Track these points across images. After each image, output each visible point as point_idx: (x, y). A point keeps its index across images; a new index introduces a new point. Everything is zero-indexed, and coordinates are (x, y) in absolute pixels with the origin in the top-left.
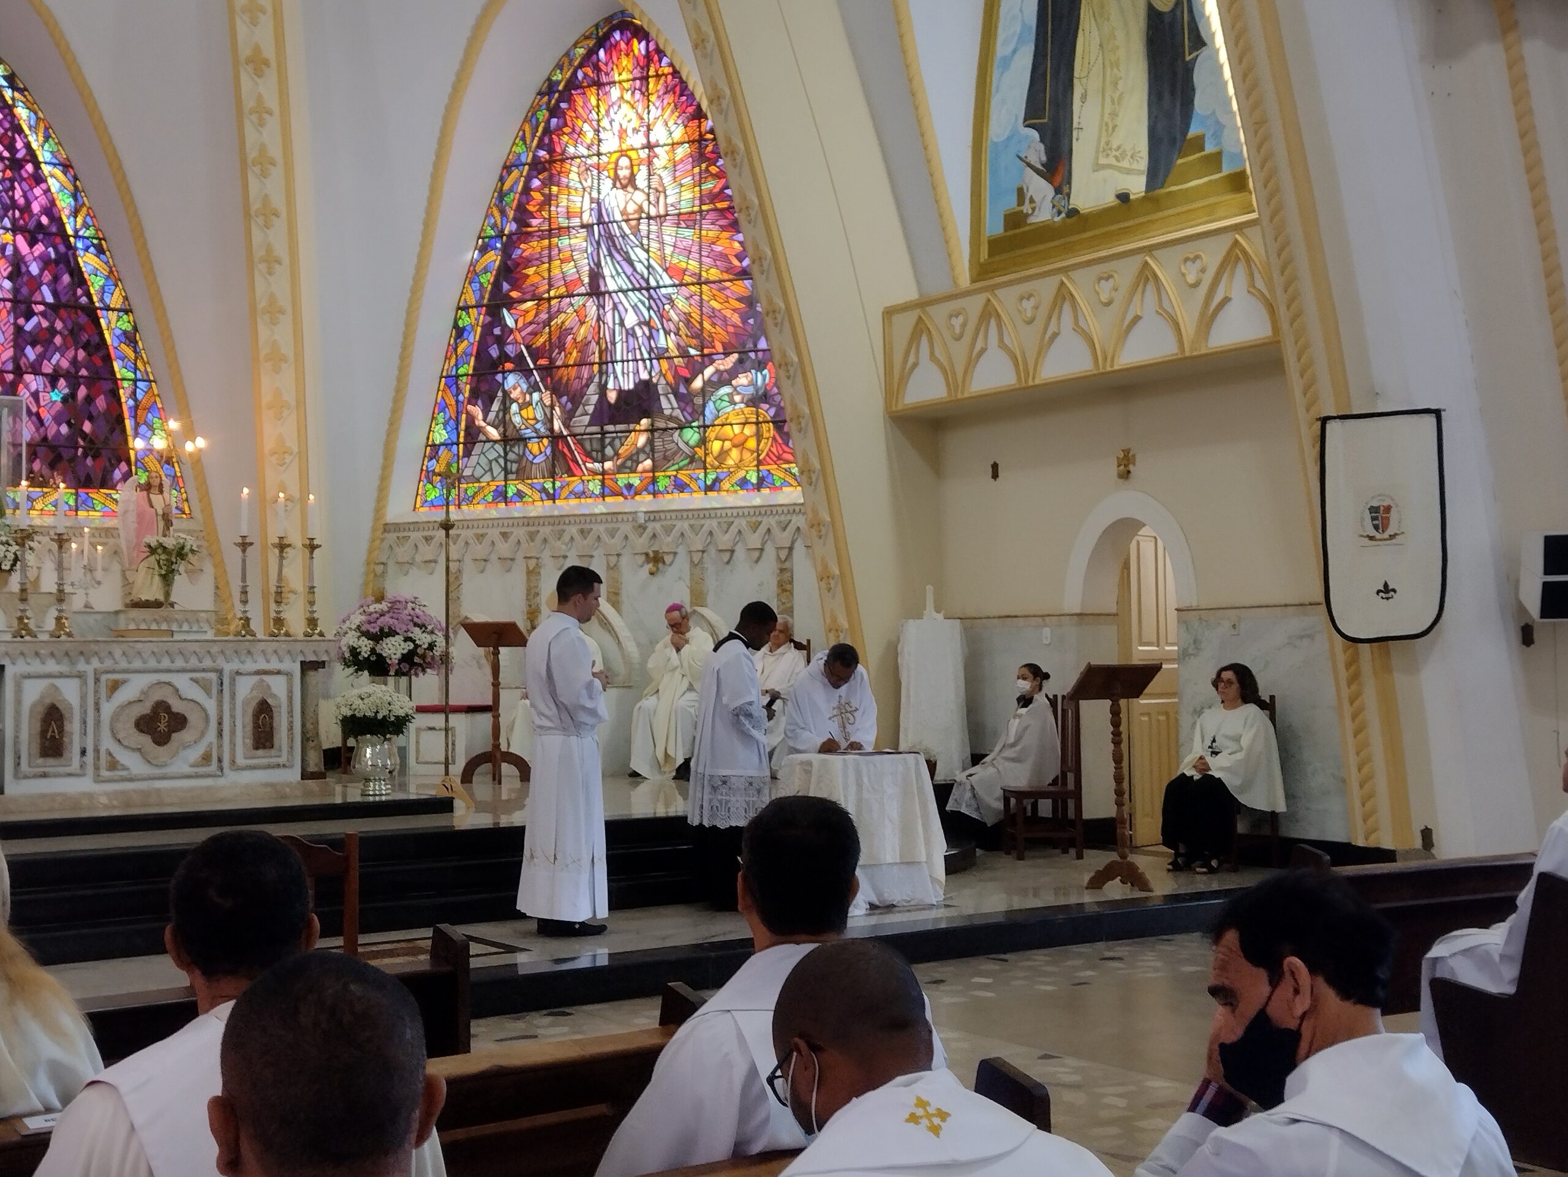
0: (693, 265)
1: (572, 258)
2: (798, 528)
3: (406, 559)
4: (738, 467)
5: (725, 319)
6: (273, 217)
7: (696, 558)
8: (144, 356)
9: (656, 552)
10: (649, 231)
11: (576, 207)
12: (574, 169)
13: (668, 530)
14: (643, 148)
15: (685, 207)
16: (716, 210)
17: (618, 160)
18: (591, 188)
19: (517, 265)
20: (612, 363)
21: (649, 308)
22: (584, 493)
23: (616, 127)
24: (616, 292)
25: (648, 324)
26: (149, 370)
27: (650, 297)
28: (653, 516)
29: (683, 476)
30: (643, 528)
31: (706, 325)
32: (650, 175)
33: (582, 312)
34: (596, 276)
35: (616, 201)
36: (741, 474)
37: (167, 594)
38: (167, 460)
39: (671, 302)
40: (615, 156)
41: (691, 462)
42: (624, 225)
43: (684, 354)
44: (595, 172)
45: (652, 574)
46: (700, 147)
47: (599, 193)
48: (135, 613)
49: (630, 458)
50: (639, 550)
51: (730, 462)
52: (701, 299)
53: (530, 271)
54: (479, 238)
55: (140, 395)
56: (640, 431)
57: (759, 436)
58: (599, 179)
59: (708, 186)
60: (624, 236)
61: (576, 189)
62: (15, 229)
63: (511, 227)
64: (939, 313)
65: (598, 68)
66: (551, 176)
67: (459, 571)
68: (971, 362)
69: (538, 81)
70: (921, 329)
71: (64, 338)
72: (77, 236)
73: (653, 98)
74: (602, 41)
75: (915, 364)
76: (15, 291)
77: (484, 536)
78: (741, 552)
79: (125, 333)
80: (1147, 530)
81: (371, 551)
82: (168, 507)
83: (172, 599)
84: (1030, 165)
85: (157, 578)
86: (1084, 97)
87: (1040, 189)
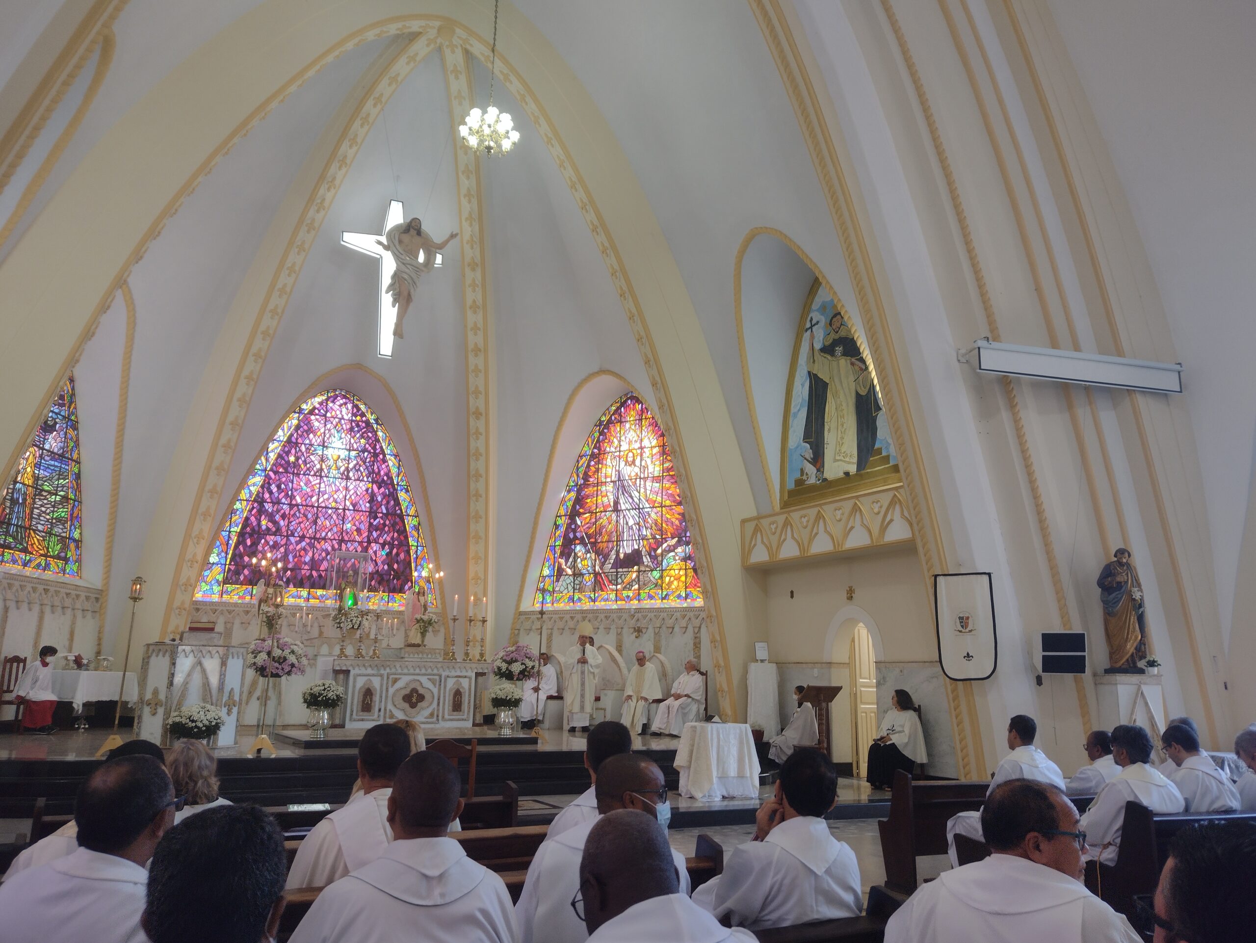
0: (659, 499)
1: (607, 495)
2: (703, 619)
3: (528, 627)
4: (677, 589)
5: (672, 523)
6: (480, 478)
7: (657, 630)
8: (422, 536)
9: (639, 627)
10: (640, 484)
11: (609, 474)
12: (609, 457)
13: (645, 617)
15: (656, 474)
16: (669, 475)
18: (616, 465)
19: (583, 498)
20: (622, 541)
21: (639, 517)
23: (628, 440)
24: (625, 510)
25: (638, 524)
26: (424, 542)
27: (640, 512)
28: (638, 610)
29: (652, 592)
30: (633, 616)
31: (664, 525)
32: (641, 460)
34: (616, 503)
35: (628, 472)
36: (679, 592)
37: (423, 641)
39: (649, 515)
40: (626, 452)
41: (656, 586)
42: (629, 481)
43: (654, 538)
44: (618, 459)
45: (636, 637)
46: (663, 449)
47: (619, 468)
48: (408, 649)
49: (629, 584)
50: (631, 626)
51: (673, 587)
53: (589, 501)
54: (568, 486)
55: (419, 552)
56: (633, 571)
57: (686, 575)
58: (619, 462)
59: (666, 465)
60: (629, 486)
62: (373, 482)
63: (581, 482)
64: (765, 522)
65: (620, 415)
66: (599, 460)
67: (551, 634)
68: (780, 545)
69: (595, 420)
70: (757, 529)
71: (389, 528)
72: (398, 484)
73: (644, 428)
74: (623, 404)
75: (755, 545)
76: (371, 508)
77: (563, 618)
78: (676, 629)
79: (414, 525)
80: (861, 624)
81: (513, 623)
82: (426, 602)
83: (425, 643)
84: (806, 459)
85: (419, 634)
86: (829, 430)
87: (811, 469)
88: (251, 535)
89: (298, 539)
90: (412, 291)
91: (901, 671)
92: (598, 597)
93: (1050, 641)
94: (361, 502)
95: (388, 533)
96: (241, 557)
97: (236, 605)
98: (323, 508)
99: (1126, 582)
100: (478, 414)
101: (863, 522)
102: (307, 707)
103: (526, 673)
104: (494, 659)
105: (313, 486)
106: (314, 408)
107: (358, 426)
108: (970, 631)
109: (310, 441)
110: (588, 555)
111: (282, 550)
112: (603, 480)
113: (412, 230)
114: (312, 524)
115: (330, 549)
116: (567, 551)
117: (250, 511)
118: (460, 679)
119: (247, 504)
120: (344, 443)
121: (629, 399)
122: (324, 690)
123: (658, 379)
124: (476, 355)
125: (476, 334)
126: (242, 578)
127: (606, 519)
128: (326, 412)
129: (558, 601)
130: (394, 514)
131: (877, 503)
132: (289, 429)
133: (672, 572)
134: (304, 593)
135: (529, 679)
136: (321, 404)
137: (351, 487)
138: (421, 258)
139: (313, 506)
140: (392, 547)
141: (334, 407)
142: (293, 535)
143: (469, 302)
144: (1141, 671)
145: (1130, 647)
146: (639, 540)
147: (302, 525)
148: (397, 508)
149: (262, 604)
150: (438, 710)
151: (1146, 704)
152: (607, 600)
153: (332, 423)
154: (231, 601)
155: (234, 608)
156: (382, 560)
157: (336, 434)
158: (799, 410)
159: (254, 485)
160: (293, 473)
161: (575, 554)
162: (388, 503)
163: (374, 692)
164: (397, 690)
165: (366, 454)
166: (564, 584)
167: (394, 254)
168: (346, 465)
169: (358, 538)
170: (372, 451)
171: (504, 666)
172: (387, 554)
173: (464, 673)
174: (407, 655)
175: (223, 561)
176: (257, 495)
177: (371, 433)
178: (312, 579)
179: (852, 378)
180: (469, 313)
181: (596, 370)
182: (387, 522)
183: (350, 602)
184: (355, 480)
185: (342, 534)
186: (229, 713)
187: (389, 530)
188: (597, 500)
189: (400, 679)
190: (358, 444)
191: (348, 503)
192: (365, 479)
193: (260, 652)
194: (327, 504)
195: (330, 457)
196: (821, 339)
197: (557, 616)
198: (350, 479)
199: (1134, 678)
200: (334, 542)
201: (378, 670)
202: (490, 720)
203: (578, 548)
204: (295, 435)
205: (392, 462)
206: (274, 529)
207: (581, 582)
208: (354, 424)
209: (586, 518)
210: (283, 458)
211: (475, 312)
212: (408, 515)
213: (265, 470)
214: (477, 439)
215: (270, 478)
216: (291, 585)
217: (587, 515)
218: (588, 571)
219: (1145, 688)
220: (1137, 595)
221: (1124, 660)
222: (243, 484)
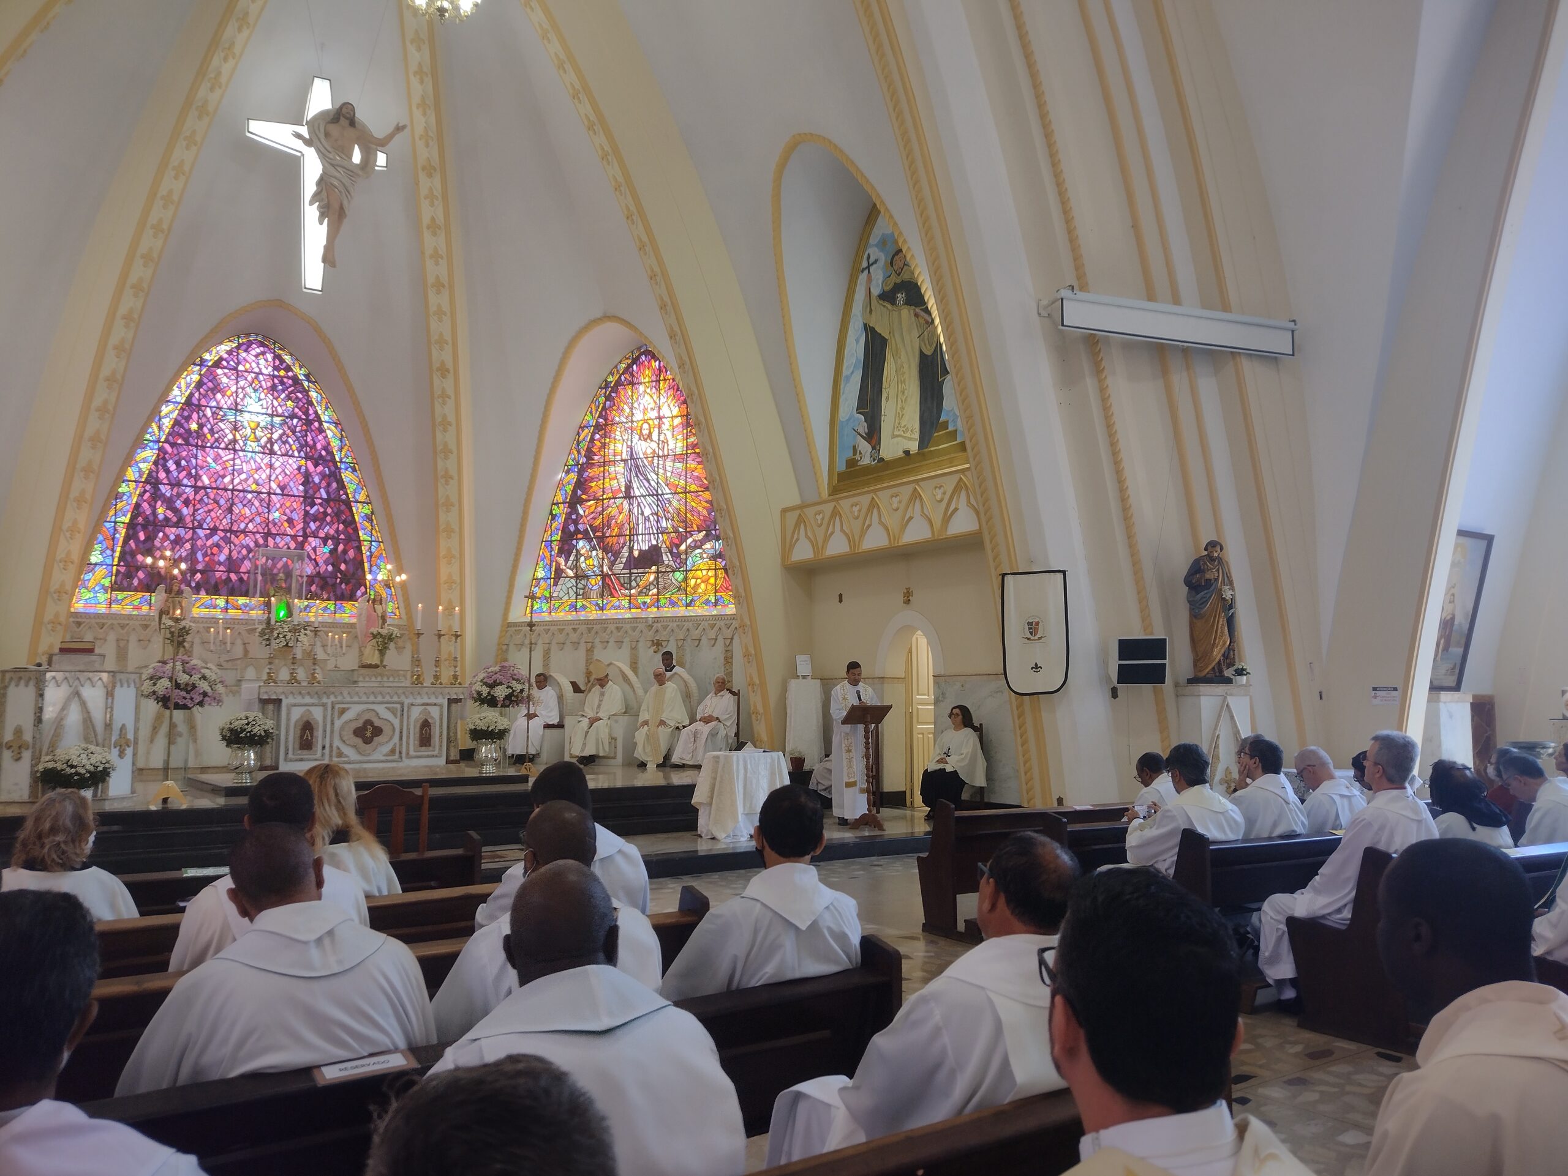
0: (682, 483)
2: (736, 628)
3: (519, 642)
4: (705, 593)
5: (699, 513)
6: (450, 454)
7: (680, 644)
8: (377, 528)
9: (658, 640)
10: (658, 464)
11: (618, 450)
13: (665, 628)
14: (656, 419)
15: (679, 451)
16: (695, 453)
17: (641, 427)
18: (627, 440)
19: (586, 481)
20: (637, 535)
21: (658, 506)
22: (619, 606)
23: (642, 407)
24: (640, 497)
26: (379, 535)
27: (658, 500)
28: (657, 620)
29: (674, 598)
30: (651, 626)
31: (688, 515)
32: (659, 433)
33: (620, 508)
34: (629, 487)
35: (642, 448)
36: (707, 597)
37: (382, 661)
38: (387, 585)
39: (670, 502)
40: (641, 423)
41: (678, 591)
42: (645, 460)
44: (630, 431)
46: (687, 419)
47: (632, 443)
49: (645, 588)
50: (648, 638)
51: (700, 591)
52: (686, 501)
53: (593, 484)
54: (566, 465)
55: (373, 549)
56: (651, 573)
57: (716, 576)
58: (632, 435)
59: (691, 440)
60: (645, 467)
61: (619, 440)
62: (307, 458)
63: (583, 460)
64: (810, 512)
65: (632, 375)
66: (606, 432)
67: (549, 649)
68: (826, 539)
69: (599, 381)
70: (800, 521)
71: (332, 518)
72: (341, 462)
73: (662, 392)
74: (635, 361)
75: (797, 540)
76: (306, 491)
77: (563, 630)
78: (704, 641)
79: (366, 515)
80: (919, 632)
81: (500, 638)
82: (384, 612)
83: (385, 663)
84: (859, 434)
85: (377, 652)
86: (887, 398)
87: (864, 446)
88: (144, 527)
89: (208, 531)
90: (345, 203)
91: (962, 686)
92: (607, 604)
93: (1128, 648)
94: (291, 484)
95: (330, 524)
96: (133, 554)
97: (130, 617)
98: (240, 491)
99: (1217, 580)
100: (443, 371)
101: (923, 512)
102: (227, 746)
103: (513, 698)
104: (473, 679)
105: (224, 462)
106: (221, 359)
107: (282, 383)
108: (1040, 638)
109: (218, 403)
110: (594, 553)
111: (188, 546)
112: (612, 458)
113: (341, 118)
114: (226, 513)
115: (252, 545)
116: (566, 547)
117: (141, 495)
118: (427, 707)
119: (137, 486)
120: (265, 406)
121: (642, 354)
122: (248, 724)
123: (676, 329)
124: (438, 292)
125: (437, 264)
126: (136, 582)
127: (618, 509)
128: (238, 363)
129: (557, 609)
130: (338, 500)
131: (940, 488)
132: (188, 387)
133: (699, 573)
134: (221, 602)
135: (517, 705)
136: (230, 353)
137: (277, 464)
138: (357, 157)
139: (226, 490)
140: (337, 541)
141: (247, 358)
142: (200, 527)
143: (426, 221)
144: (1229, 681)
145: (1217, 654)
146: (658, 534)
147: (213, 514)
148: (342, 492)
149: (164, 616)
150: (401, 745)
151: (1232, 717)
152: (619, 607)
153: (246, 379)
154: (123, 612)
155: (127, 622)
156: (324, 558)
157: (253, 395)
158: (852, 373)
159: (144, 460)
160: (197, 446)
161: (577, 550)
162: (329, 485)
163: (315, 726)
164: (346, 723)
165: (295, 421)
166: (564, 588)
167: (318, 151)
168: (269, 435)
169: (289, 531)
170: (303, 417)
171: (485, 690)
172: (331, 552)
173: (433, 700)
174: (361, 679)
175: (109, 561)
176: (150, 474)
177: (300, 392)
178: (230, 585)
179: (916, 333)
180: (427, 235)
181: (599, 315)
182: (329, 511)
183: (282, 614)
184: (282, 455)
185: (267, 525)
186: (121, 755)
187: (332, 521)
188: (603, 484)
189: (348, 709)
190: (284, 408)
191: (274, 485)
192: (296, 454)
193: (160, 678)
194: (245, 486)
195: (245, 424)
196: (880, 282)
197: (556, 628)
198: (275, 454)
199: (1220, 689)
200: (258, 536)
201: (320, 698)
202: (468, 755)
203: (581, 543)
204: (197, 395)
205: (331, 432)
206: (175, 519)
207: (585, 587)
208: (276, 381)
209: (590, 506)
210: (182, 426)
211: (434, 234)
212: (357, 502)
213: (158, 441)
214: (444, 403)
215: (166, 452)
216: (203, 592)
217: (592, 502)
218: (594, 572)
219: (1230, 700)
220: (1228, 595)
221: (1210, 667)
222: (129, 460)
